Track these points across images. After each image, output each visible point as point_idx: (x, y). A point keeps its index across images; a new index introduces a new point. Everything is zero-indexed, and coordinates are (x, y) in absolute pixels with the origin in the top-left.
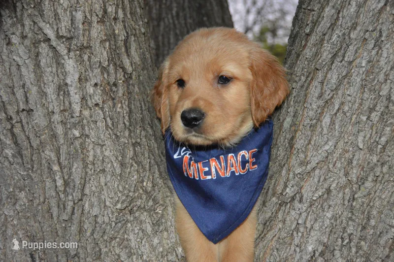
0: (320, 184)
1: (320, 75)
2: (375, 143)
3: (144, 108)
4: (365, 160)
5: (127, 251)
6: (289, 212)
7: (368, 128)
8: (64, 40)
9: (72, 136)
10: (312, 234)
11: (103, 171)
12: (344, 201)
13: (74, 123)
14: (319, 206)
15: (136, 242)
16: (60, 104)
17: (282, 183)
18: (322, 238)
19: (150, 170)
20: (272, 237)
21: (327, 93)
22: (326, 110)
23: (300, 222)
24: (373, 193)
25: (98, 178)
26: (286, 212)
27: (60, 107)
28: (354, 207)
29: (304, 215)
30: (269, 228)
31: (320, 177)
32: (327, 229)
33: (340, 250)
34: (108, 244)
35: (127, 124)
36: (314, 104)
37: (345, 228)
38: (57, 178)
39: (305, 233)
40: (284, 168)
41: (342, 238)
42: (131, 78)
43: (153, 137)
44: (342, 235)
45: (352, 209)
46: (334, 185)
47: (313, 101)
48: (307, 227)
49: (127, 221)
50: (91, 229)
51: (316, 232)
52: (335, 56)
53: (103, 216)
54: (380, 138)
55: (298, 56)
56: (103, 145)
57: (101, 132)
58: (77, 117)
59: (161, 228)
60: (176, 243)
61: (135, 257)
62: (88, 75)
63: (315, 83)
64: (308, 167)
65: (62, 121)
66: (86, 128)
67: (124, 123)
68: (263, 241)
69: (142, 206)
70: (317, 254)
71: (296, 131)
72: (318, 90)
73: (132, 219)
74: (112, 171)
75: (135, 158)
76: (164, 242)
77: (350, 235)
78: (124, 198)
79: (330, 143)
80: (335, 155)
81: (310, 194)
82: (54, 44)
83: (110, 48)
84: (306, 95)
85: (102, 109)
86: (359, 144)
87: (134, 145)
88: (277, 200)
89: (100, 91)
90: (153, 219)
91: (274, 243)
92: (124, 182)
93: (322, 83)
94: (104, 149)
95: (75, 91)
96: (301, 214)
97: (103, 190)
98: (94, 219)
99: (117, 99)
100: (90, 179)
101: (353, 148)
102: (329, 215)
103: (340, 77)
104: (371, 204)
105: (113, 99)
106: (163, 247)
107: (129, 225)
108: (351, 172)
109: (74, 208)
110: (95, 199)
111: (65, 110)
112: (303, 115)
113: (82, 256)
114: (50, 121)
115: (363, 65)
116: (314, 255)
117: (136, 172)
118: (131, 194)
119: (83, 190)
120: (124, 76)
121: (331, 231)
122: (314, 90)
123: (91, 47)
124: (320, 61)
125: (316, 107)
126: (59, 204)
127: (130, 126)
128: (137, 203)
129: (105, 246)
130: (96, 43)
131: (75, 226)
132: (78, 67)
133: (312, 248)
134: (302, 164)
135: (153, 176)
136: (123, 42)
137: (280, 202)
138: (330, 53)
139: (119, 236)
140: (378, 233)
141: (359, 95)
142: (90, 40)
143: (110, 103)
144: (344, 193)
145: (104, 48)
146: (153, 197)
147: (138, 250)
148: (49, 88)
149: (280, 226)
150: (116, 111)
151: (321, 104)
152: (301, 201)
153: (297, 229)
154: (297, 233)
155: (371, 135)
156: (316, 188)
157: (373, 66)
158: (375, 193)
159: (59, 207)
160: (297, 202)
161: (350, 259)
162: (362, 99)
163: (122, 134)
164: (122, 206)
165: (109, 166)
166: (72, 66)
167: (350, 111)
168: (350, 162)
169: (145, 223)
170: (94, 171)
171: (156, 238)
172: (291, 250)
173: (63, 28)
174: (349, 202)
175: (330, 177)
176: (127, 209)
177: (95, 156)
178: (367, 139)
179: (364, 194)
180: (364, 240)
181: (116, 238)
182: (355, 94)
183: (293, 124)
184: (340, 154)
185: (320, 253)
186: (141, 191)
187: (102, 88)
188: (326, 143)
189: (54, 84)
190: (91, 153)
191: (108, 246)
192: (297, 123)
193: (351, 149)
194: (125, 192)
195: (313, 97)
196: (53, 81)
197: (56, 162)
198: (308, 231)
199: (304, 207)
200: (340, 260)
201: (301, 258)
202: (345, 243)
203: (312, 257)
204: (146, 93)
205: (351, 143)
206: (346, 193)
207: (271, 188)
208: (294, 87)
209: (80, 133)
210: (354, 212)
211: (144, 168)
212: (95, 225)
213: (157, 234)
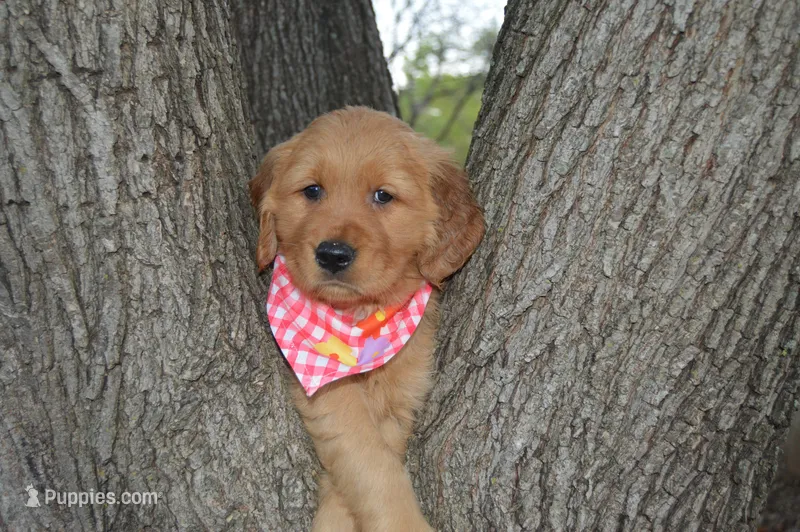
0: (538, 335)
1: (541, 149)
2: (632, 268)
3: (231, 200)
4: (614, 295)
5: (202, 452)
6: (484, 382)
7: (620, 241)
8: (86, 75)
9: (101, 250)
10: (523, 418)
11: (159, 312)
12: (576, 365)
13: (104, 227)
14: (535, 373)
15: (217, 437)
16: (80, 193)
17: (473, 333)
18: (539, 426)
19: (242, 309)
20: (454, 423)
21: (554, 180)
22: (550, 208)
23: (503, 399)
24: (625, 350)
25: (150, 325)
26: (479, 382)
27: (79, 198)
28: (594, 374)
29: (509, 388)
30: (449, 409)
31: (537, 324)
32: (548, 412)
33: (569, 446)
34: (168, 440)
35: (202, 227)
36: (530, 198)
37: (577, 409)
38: (74, 325)
39: (511, 418)
40: (476, 307)
41: (572, 426)
42: (208, 145)
43: (248, 251)
44: (572, 422)
45: (590, 378)
46: (561, 338)
47: (529, 193)
48: (514, 409)
49: (203, 401)
50: (138, 415)
51: (529, 417)
52: (568, 116)
53: (160, 391)
54: (640, 258)
55: (503, 113)
56: (160, 266)
57: (154, 242)
58: (111, 215)
59: (262, 412)
60: (289, 435)
61: (216, 463)
62: (131, 140)
63: (533, 162)
64: (517, 306)
65: (82, 224)
66: (128, 236)
67: (196, 227)
68: (439, 432)
69: (229, 374)
70: (530, 454)
71: (497, 244)
72: (538, 174)
73: (211, 396)
74: (175, 312)
75: (216, 288)
76: (268, 435)
77: (585, 421)
78: (197, 360)
79: (557, 267)
80: (563, 286)
81: (521, 353)
82: (67, 82)
83: (170, 92)
84: (516, 182)
85: (156, 201)
86: (605, 269)
87: (214, 266)
88: (464, 362)
89: (152, 170)
90: (248, 397)
91: (457, 435)
92: (197, 331)
93: (545, 162)
94: (160, 274)
95: (107, 170)
96: (504, 386)
97: (158, 346)
98: (142, 396)
99: (184, 185)
100: (135, 327)
101: (595, 275)
102: (551, 388)
103: (577, 152)
104: (622, 369)
105: (177, 184)
106: (266, 444)
107: (206, 407)
108: (590, 316)
109: (106, 379)
110: (145, 363)
111: (88, 203)
112: (510, 216)
113: (121, 461)
114: (61, 222)
115: (616, 133)
116: (525, 455)
117: (218, 315)
118: (209, 353)
119: (122, 346)
120: (196, 142)
121: (554, 415)
122: (532, 175)
123: (136, 89)
124: (542, 123)
125: (533, 204)
126: (78, 370)
127: (207, 231)
128: (220, 369)
129: (162, 444)
130: (146, 82)
131: (108, 410)
132: (112, 126)
133: (523, 444)
134: (507, 300)
135: (248, 321)
136: (194, 81)
137: (468, 365)
138: (559, 110)
139: (188, 427)
140: (632, 417)
141: (607, 185)
142: (134, 76)
143: (171, 190)
144: (578, 351)
145: (160, 91)
146: (247, 357)
147: (223, 451)
148: (58, 163)
149: (469, 406)
150: (180, 206)
151: (542, 199)
152: (504, 364)
153: (497, 412)
154: (497, 419)
155: (625, 253)
156: (531, 342)
157: (631, 137)
158: (628, 351)
159: (78, 374)
160: (498, 366)
161: (585, 461)
162: (612, 193)
163: (192, 246)
164: (192, 374)
165: (170, 302)
166: (100, 123)
167: (591, 213)
168: (590, 299)
169: (235, 403)
170: (143, 312)
171: (254, 429)
172: (486, 447)
173: (85, 54)
174: (585, 365)
175: (555, 325)
176: (202, 379)
177: (143, 286)
178: (617, 260)
179: (610, 352)
180: (608, 429)
181: (182, 430)
182: (601, 182)
183: (493, 232)
184: (572, 285)
185: (535, 452)
186: (227, 348)
187: (156, 164)
188: (549, 266)
189: (68, 155)
190: (137, 281)
191: (168, 444)
192: (500, 229)
193: (591, 276)
194: (199, 349)
195: (528, 186)
196: (66, 150)
197: (72, 296)
198: (515, 413)
199: (510, 373)
200: (568, 463)
201: (503, 460)
202: (576, 435)
203: (521, 459)
204: (235, 172)
205: (592, 267)
206: (581, 350)
207: (453, 339)
208: (495, 167)
209: (116, 245)
210: (594, 383)
211: (232, 307)
212: (145, 408)
213: (254, 422)
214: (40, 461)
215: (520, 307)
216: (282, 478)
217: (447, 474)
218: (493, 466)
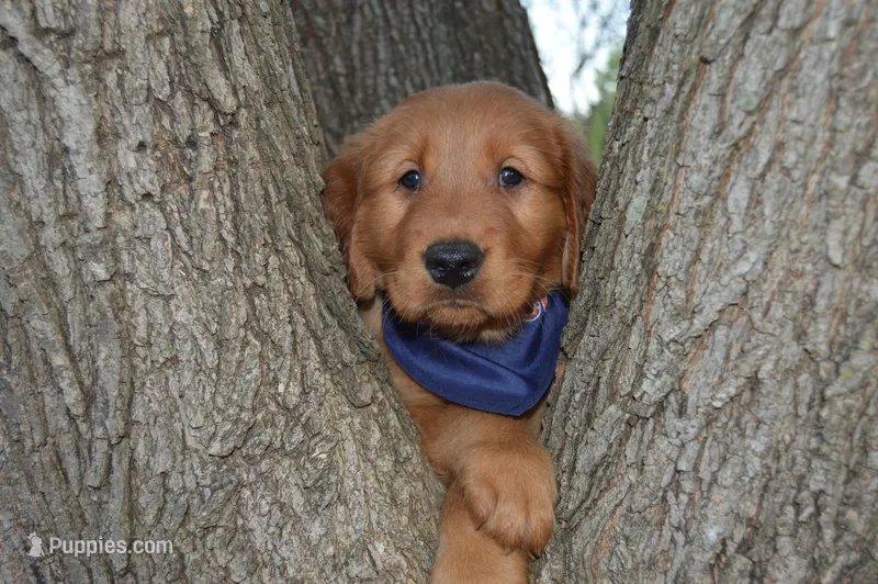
0: (731, 364)
1: (714, 76)
3: (274, 200)
4: (848, 294)
5: (245, 559)
6: (652, 441)
7: (852, 206)
8: (53, 38)
9: (90, 278)
10: (717, 495)
11: (174, 361)
12: (796, 408)
13: (90, 246)
14: (731, 424)
15: (266, 535)
16: (57, 201)
17: (632, 367)
18: (742, 506)
19: (295, 351)
20: (613, 504)
21: (737, 121)
22: (735, 166)
23: (683, 466)
24: (874, 381)
25: (164, 381)
26: (646, 440)
27: (56, 209)
28: (826, 421)
29: (692, 448)
30: (604, 483)
31: (729, 347)
32: (756, 483)
33: (793, 535)
34: (198, 542)
35: (231, 239)
36: (703, 153)
37: (802, 477)
38: (64, 385)
39: (698, 494)
40: (635, 328)
41: (797, 505)
42: (234, 124)
43: (303, 270)
44: (796, 497)
45: (819, 428)
46: (768, 367)
47: (699, 146)
48: (701, 480)
49: (240, 484)
50: (156, 508)
51: (725, 492)
52: (752, 17)
53: (182, 473)
55: (655, 32)
56: (172, 296)
57: (161, 263)
58: (99, 229)
59: (327, 498)
60: (371, 531)
61: (266, 572)
62: (121, 123)
63: (702, 98)
64: (695, 321)
65: (64, 244)
66: (125, 257)
67: (221, 239)
68: (591, 518)
69: (277, 444)
70: (731, 548)
71: (659, 231)
72: (713, 114)
73: (252, 477)
74: (196, 360)
75: (254, 324)
76: (338, 530)
77: (818, 495)
78: (228, 426)
79: (752, 256)
80: (765, 287)
81: (706, 393)
82: (25, 49)
83: (175, 53)
84: (680, 134)
85: (161, 206)
86: (831, 253)
87: (250, 291)
88: (620, 412)
89: (151, 162)
90: (305, 476)
91: (618, 523)
92: (228, 385)
93: (721, 95)
95: (89, 165)
96: (683, 445)
97: (177, 409)
98: (160, 481)
99: (199, 180)
100: (144, 384)
101: (815, 264)
102: (758, 445)
103: (770, 73)
104: (871, 411)
106: (336, 542)
107: (246, 493)
108: (811, 329)
109: (110, 458)
110: (160, 433)
111: (70, 216)
112: (675, 187)
113: (142, 572)
114: (37, 244)
115: (832, 32)
116: (724, 551)
117: (257, 360)
118: (245, 416)
119: (128, 412)
120: (216, 120)
121: (766, 488)
122: (702, 118)
123: (124, 51)
124: (713, 37)
125: (708, 163)
126: (77, 447)
127: (238, 243)
128: (263, 437)
129: (191, 547)
130: (136, 41)
131: (117, 501)
132: (90, 104)
133: (718, 534)
134: (679, 314)
135: (304, 367)
136: (208, 36)
137: (627, 416)
138: (738, 12)
139: (223, 523)
141: (823, 119)
142: (120, 33)
143: (183, 190)
144: (796, 386)
145: (160, 52)
146: (303, 419)
147: (274, 555)
148: (26, 163)
149: (632, 478)
150: (195, 209)
151: (721, 153)
153: (675, 486)
154: (677, 497)
155: (863, 226)
156: (721, 377)
157: (858, 37)
159: (78, 454)
160: (672, 415)
161: (821, 557)
162: (834, 130)
163: (215, 265)
164: (222, 447)
165: (188, 347)
166: (76, 102)
167: (800, 166)
168: (809, 303)
169: (288, 487)
170: (152, 362)
171: (317, 524)
172: (663, 540)
173: (49, 10)
174: (810, 407)
175: (757, 347)
176: (237, 453)
177: (150, 326)
178: (850, 238)
179: (850, 385)
180: (856, 505)
181: (215, 527)
182: (813, 116)
183: (651, 212)
184: (780, 283)
185: (740, 547)
186: (273, 407)
187: (158, 154)
188: (740, 256)
189: (37, 152)
190: (142, 319)
191: (199, 547)
192: (661, 208)
193: (809, 267)
194: (231, 411)
195: (698, 136)
196: (34, 144)
197: (58, 346)
198: (704, 488)
199: (692, 425)
200: (793, 561)
201: (690, 559)
202: (804, 516)
203: (718, 557)
204: (278, 161)
205: (809, 253)
206: (802, 385)
207: (604, 379)
208: (647, 114)
209: (107, 271)
210: (826, 435)
211: (277, 347)
212: (164, 496)
213: (317, 512)
214: (48, 571)
215: (699, 323)
218: (675, 568)
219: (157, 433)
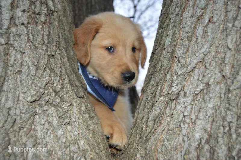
1: (191, 2)
4: (234, 59)
5: (33, 140)
6: (175, 107)
7: (234, 32)
10: (198, 122)
11: (21, 72)
12: (220, 95)
13: (1, 33)
14: (201, 99)
15: (42, 132)
17: (168, 86)
18: (206, 127)
20: (162, 130)
21: (198, 12)
22: (198, 25)
23: (186, 114)
25: (16, 78)
26: (173, 108)
29: (189, 108)
30: (159, 123)
31: (199, 76)
32: (210, 119)
33: (223, 137)
34: (17, 134)
35: (46, 42)
36: (189, 21)
37: (224, 117)
39: (191, 124)
40: (168, 74)
42: (53, 14)
43: (67, 58)
44: (223, 124)
46: (212, 80)
47: (187, 20)
48: (192, 119)
50: (4, 121)
51: (201, 121)
53: (16, 109)
56: (24, 53)
57: (23, 43)
58: (5, 29)
59: (65, 121)
62: (19, 4)
63: (188, 9)
66: (12, 39)
67: (43, 40)
68: (154, 135)
69: (51, 102)
70: (203, 142)
71: (175, 46)
72: (191, 12)
73: (40, 111)
74: (28, 72)
75: (49, 66)
76: (68, 134)
78: (35, 93)
79: (205, 47)
80: (209, 57)
81: (192, 90)
84: (181, 20)
85: (27, 27)
86: (229, 45)
88: (164, 99)
89: (26, 15)
90: (59, 113)
91: (164, 135)
93: (193, 7)
94: (24, 56)
95: (7, 11)
96: (186, 107)
97: (18, 87)
98: (7, 111)
99: (39, 23)
101: (224, 49)
102: (210, 105)
105: (37, 23)
106: (66, 138)
107: (37, 117)
108: (224, 69)
112: (180, 34)
116: (200, 143)
118: (41, 90)
121: (213, 121)
122: (188, 14)
125: (190, 24)
127: (48, 43)
128: (46, 98)
129: (13, 135)
133: (199, 136)
134: (183, 66)
135: (63, 82)
137: (167, 100)
141: (223, 9)
144: (220, 88)
146: (60, 96)
147: (44, 140)
149: (169, 120)
150: (37, 30)
151: (194, 20)
153: (183, 121)
154: (184, 124)
155: (236, 38)
156: (197, 85)
160: (182, 98)
161: (232, 146)
162: (227, 12)
164: (31, 98)
165: (26, 68)
169: (52, 117)
170: (13, 71)
171: (61, 130)
172: (180, 140)
174: (225, 95)
175: (208, 74)
176: (36, 102)
177: (15, 60)
178: (233, 42)
179: (237, 86)
181: (24, 128)
182: (220, 8)
183: (172, 41)
184: (214, 56)
185: (205, 141)
186: (51, 90)
187: (28, 14)
188: (201, 48)
190: (13, 58)
191: (17, 136)
192: (176, 40)
193: (222, 50)
194: (37, 88)
195: (187, 18)
198: (193, 121)
199: (189, 100)
201: (190, 145)
202: (226, 131)
203: (199, 145)
205: (222, 47)
206: (222, 88)
207: (158, 91)
208: (171, 17)
209: (5, 42)
210: (231, 103)
211: (55, 73)
212: (8, 117)
213: (61, 127)
215: (190, 68)
216: (73, 156)
217: (161, 155)
218: (184, 150)
219: (10, 95)
